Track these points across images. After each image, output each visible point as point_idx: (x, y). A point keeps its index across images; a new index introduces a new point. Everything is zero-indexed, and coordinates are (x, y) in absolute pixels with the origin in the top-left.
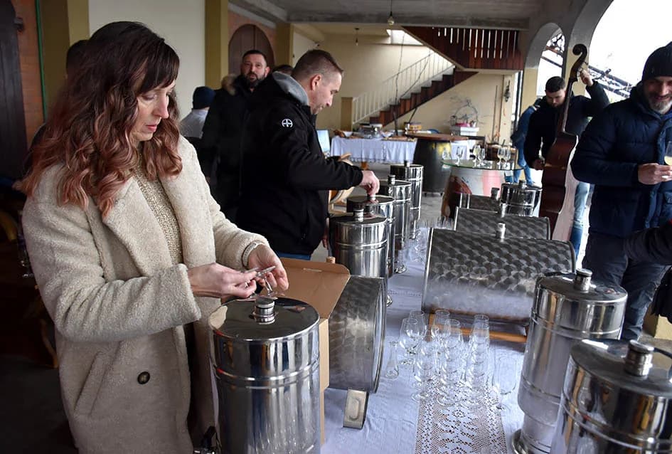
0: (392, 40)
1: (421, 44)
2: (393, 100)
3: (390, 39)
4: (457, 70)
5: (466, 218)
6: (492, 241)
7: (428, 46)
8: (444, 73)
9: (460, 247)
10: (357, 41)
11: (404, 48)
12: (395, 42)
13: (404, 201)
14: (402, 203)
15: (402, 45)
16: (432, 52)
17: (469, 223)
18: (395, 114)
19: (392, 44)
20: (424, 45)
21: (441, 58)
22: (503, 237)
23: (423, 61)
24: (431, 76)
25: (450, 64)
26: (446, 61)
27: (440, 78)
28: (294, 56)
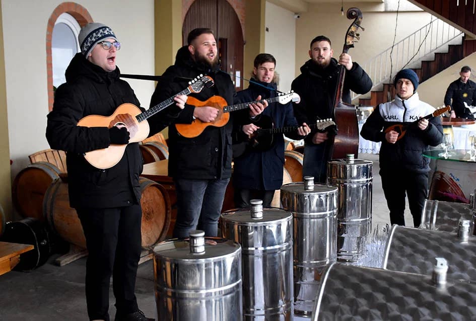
0: (386, 7)
1: (421, 9)
2: (387, 78)
3: (383, 5)
4: (467, 39)
5: (405, 244)
6: (422, 288)
7: (429, 12)
8: (450, 43)
9: (369, 297)
10: (342, 10)
11: (400, 15)
12: (389, 9)
13: (328, 212)
14: (324, 217)
15: (397, 12)
16: (434, 18)
17: (408, 250)
18: (389, 94)
19: (386, 12)
20: (425, 11)
21: (446, 25)
22: (443, 281)
23: (424, 31)
24: (434, 47)
25: (458, 32)
26: (452, 28)
27: (445, 49)
28: (267, 30)
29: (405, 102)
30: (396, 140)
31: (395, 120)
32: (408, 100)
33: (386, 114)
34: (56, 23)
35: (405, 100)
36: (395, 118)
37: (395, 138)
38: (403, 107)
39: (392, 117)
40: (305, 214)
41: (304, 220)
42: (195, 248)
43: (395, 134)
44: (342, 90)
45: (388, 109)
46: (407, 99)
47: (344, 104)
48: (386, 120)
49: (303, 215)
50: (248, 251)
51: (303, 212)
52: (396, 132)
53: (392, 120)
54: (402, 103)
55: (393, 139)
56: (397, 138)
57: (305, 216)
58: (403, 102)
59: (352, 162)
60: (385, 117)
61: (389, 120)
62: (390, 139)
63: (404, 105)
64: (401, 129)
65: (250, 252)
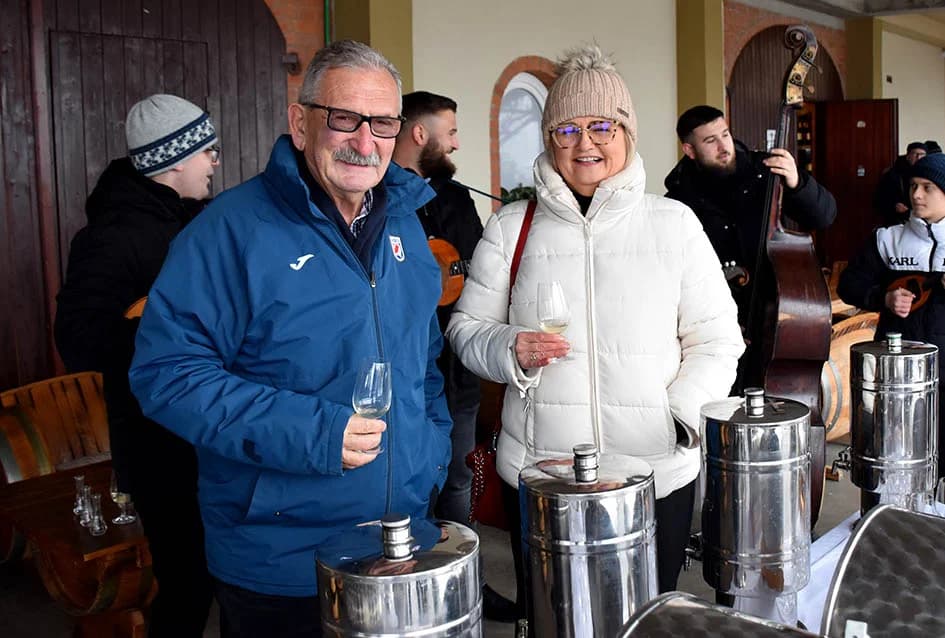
28: (889, 79)
29: (934, 228)
30: (908, 310)
31: (912, 268)
32: (940, 223)
33: (891, 255)
34: (506, 91)
35: (933, 225)
36: (912, 264)
37: (905, 305)
38: (930, 239)
39: (905, 261)
40: (740, 463)
41: (740, 475)
42: (391, 548)
43: (905, 295)
44: (780, 202)
45: (897, 241)
46: (937, 222)
47: (786, 232)
48: (892, 267)
49: (738, 466)
50: (559, 547)
51: (737, 460)
52: (909, 293)
53: (905, 268)
54: (926, 229)
55: (903, 307)
56: (910, 304)
57: (740, 469)
58: (929, 227)
59: (898, 350)
60: (890, 259)
61: (898, 268)
62: (894, 306)
63: (931, 235)
64: (920, 285)
65: (563, 550)
